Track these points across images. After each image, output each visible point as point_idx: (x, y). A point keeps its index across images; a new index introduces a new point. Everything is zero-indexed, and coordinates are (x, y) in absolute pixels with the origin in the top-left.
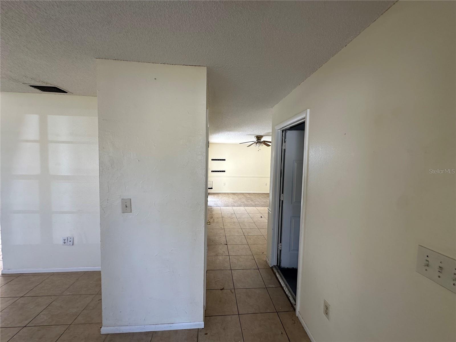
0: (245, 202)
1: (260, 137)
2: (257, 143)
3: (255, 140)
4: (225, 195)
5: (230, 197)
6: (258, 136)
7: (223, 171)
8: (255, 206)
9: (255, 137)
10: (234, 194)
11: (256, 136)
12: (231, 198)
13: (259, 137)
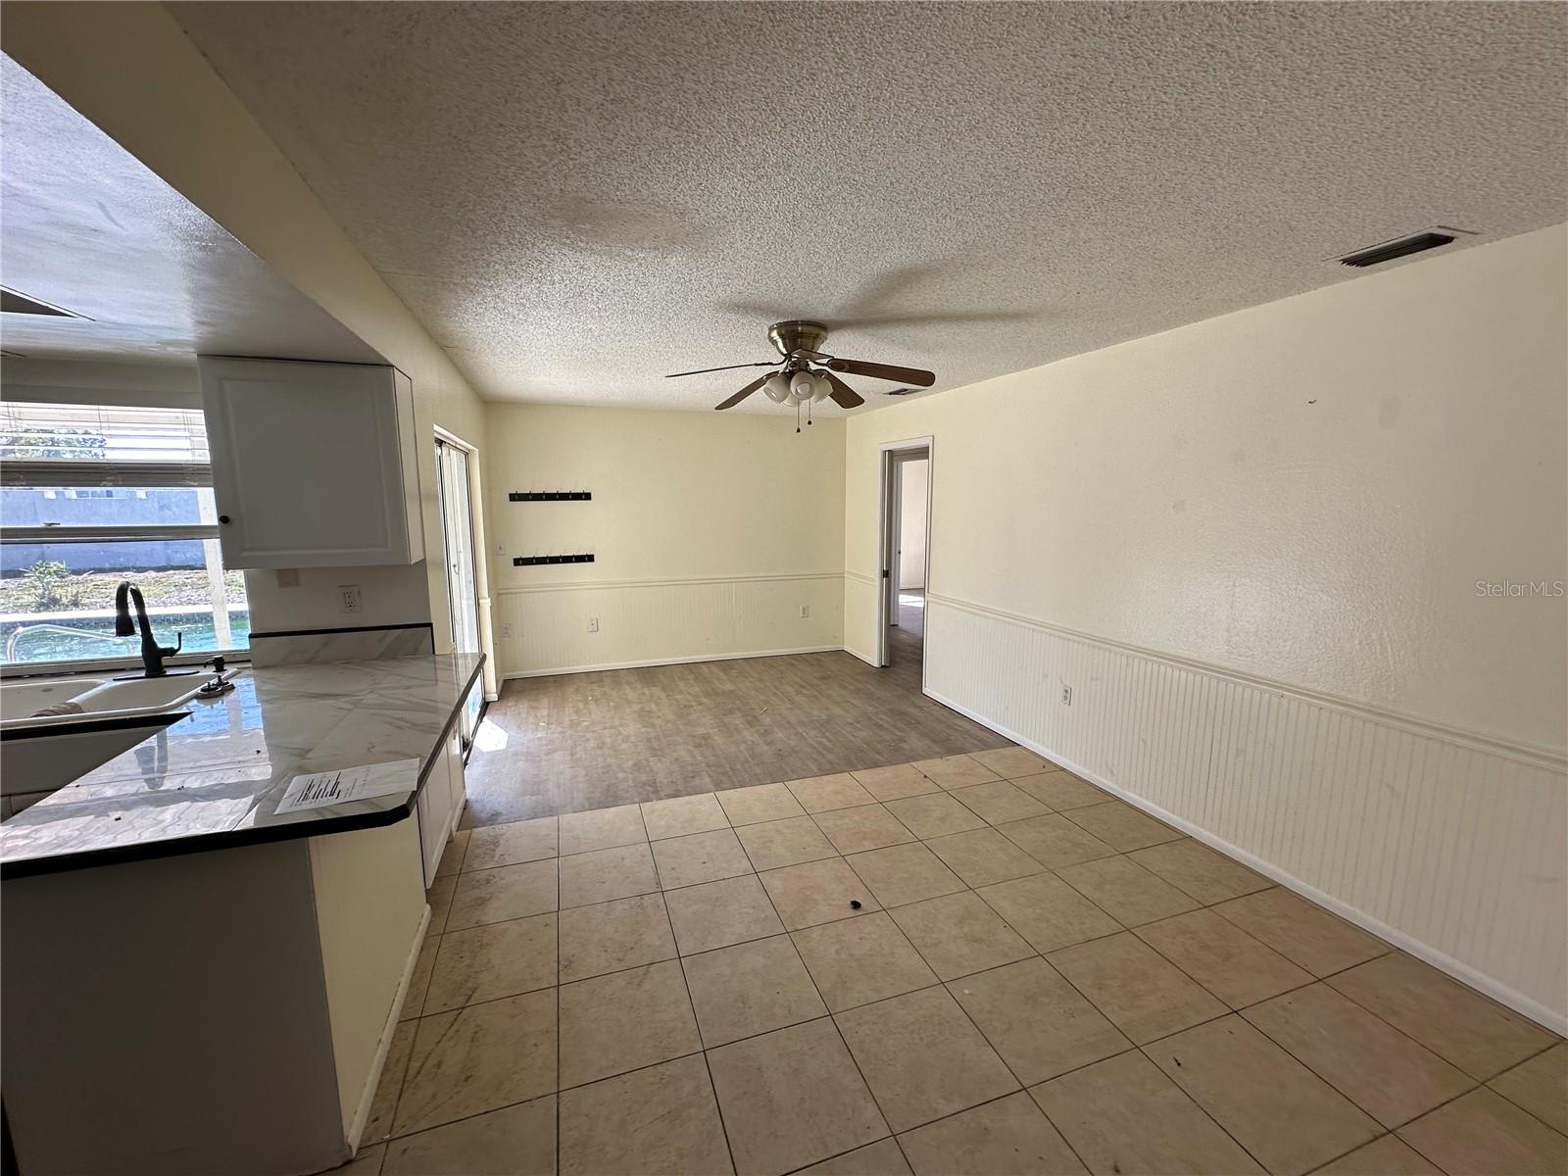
0: (718, 740)
1: (807, 329)
2: (788, 376)
3: (775, 355)
4: (598, 692)
5: (629, 702)
6: (794, 323)
7: (580, 559)
8: (779, 771)
9: (775, 334)
10: (646, 675)
11: (780, 326)
12: (636, 707)
13: (801, 335)
